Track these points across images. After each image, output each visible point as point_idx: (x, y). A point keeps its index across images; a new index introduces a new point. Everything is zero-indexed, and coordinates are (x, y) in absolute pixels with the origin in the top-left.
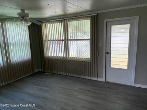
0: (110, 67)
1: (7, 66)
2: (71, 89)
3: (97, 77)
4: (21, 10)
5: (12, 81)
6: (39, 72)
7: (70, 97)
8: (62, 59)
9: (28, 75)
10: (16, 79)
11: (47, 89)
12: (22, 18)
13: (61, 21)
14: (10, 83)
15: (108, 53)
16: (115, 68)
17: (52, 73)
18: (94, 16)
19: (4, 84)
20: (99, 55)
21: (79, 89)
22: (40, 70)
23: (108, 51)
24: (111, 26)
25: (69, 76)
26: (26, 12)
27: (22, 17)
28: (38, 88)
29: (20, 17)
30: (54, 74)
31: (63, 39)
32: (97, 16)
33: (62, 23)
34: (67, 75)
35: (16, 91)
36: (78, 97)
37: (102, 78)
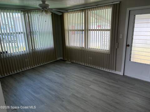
0: (130, 60)
1: (32, 53)
2: (85, 79)
3: (116, 70)
4: (42, 1)
5: (36, 66)
6: (61, 60)
7: (83, 86)
8: (81, 49)
9: (50, 62)
10: (40, 65)
11: (64, 76)
12: (42, 10)
13: (82, 11)
14: (35, 68)
15: (129, 46)
16: (135, 62)
17: (72, 62)
18: (117, 4)
19: (30, 68)
20: (119, 47)
21: (94, 80)
22: (62, 58)
23: (129, 43)
24: (135, 16)
25: (87, 66)
26: (46, 3)
27: (43, 8)
28: (56, 74)
29: (41, 8)
30: (74, 63)
31: (83, 29)
32: (120, 4)
33: (83, 13)
34: (86, 65)
35: (38, 75)
36: (90, 87)
37: (120, 71)
